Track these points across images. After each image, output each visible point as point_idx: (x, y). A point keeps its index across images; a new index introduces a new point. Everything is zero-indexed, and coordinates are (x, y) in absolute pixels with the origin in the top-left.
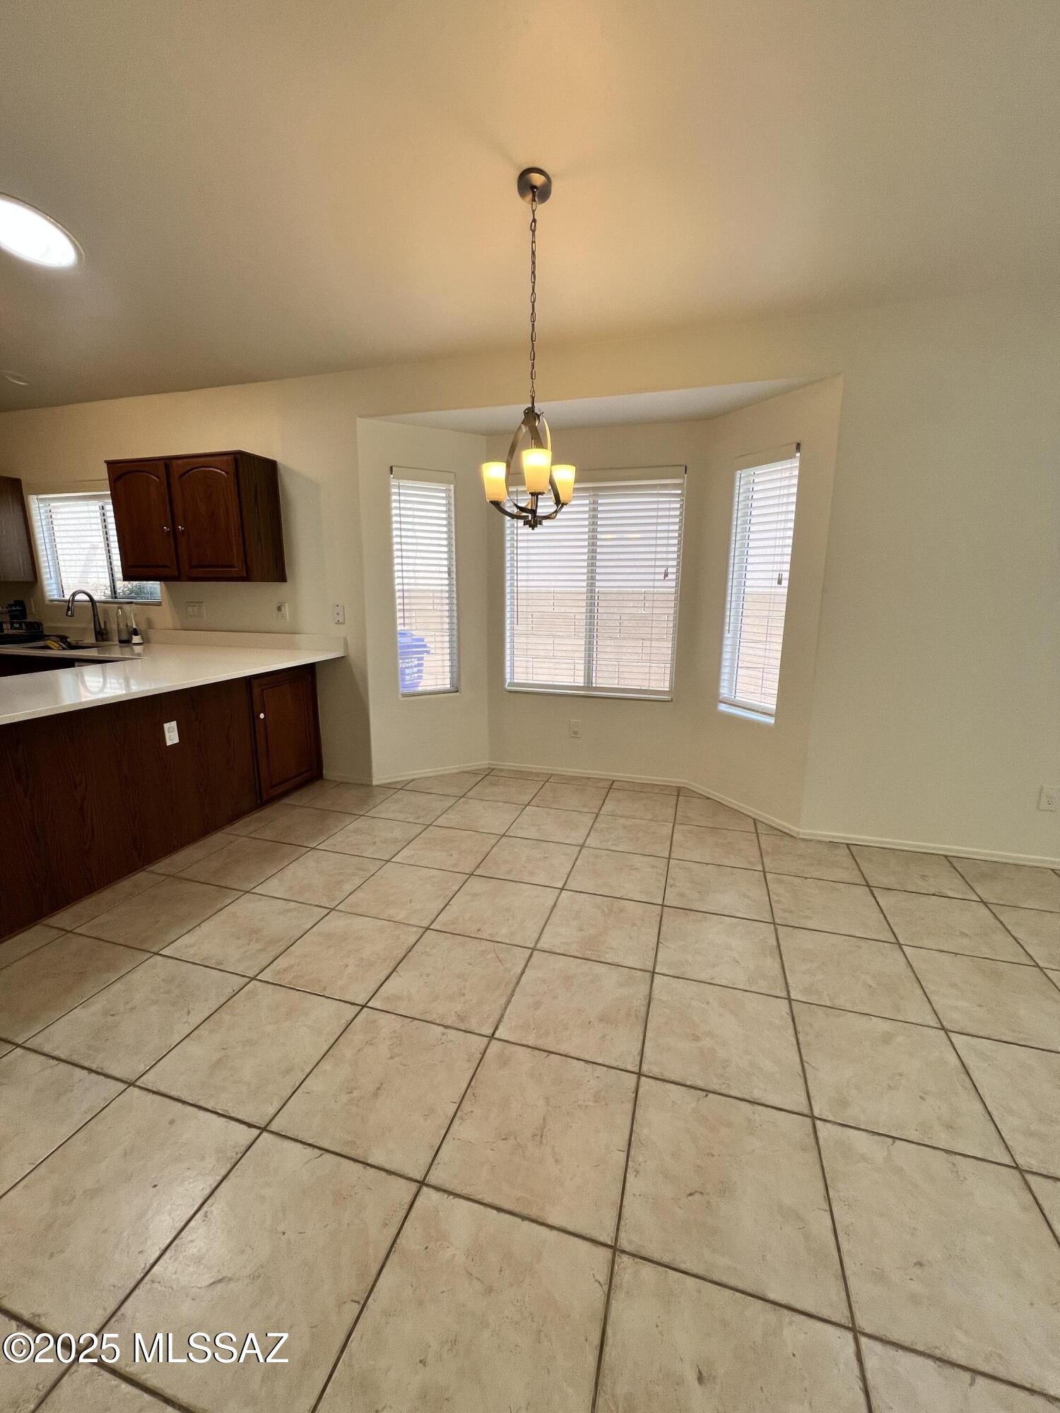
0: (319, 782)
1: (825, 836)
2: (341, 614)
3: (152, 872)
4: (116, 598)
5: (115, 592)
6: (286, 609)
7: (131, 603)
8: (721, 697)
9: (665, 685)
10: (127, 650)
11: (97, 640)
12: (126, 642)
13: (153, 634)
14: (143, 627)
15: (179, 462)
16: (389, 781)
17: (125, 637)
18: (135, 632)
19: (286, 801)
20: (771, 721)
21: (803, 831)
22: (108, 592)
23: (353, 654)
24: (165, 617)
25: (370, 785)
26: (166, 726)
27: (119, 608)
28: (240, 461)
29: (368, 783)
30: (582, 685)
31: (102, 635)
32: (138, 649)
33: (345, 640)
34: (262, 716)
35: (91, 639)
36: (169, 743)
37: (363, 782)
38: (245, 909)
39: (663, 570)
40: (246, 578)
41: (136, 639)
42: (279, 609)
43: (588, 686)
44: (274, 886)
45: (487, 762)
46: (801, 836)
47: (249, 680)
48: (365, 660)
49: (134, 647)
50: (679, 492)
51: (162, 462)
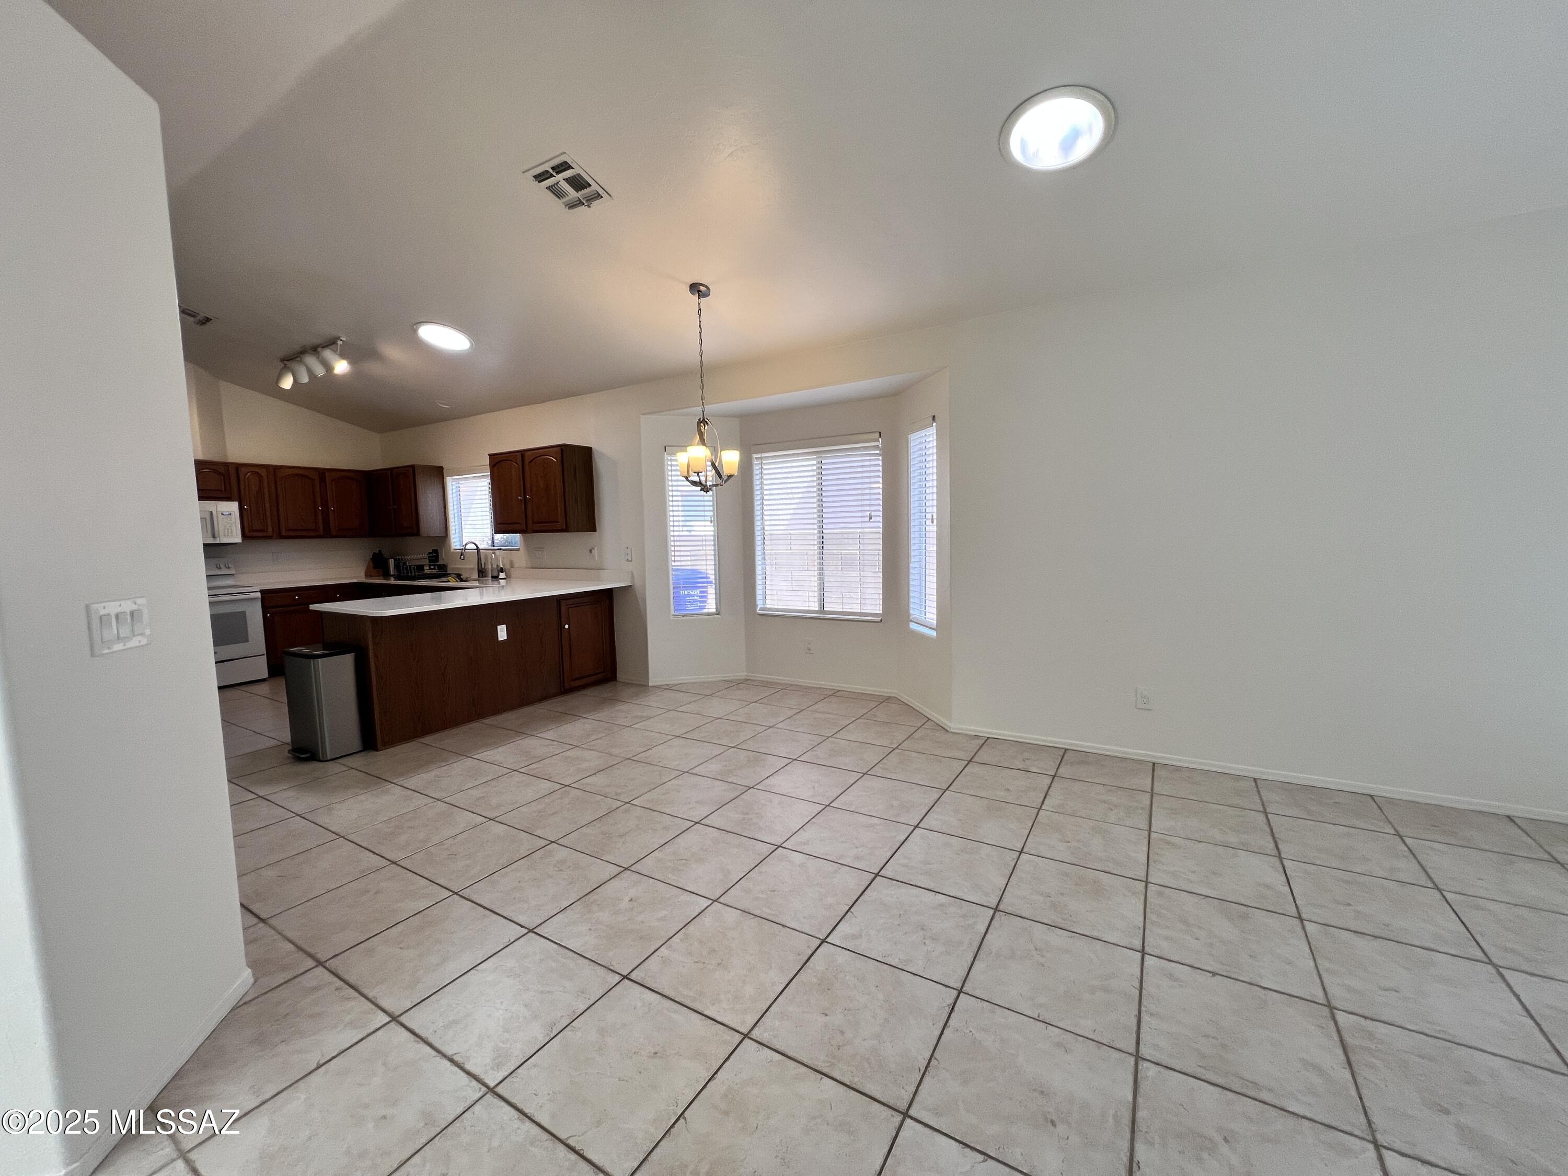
0: (613, 683)
1: (971, 730)
2: (630, 554)
3: (483, 723)
4: (494, 546)
5: (493, 542)
6: (595, 552)
7: (500, 549)
8: (911, 618)
9: (878, 609)
10: (496, 582)
11: (479, 577)
12: (495, 578)
13: (514, 573)
14: (508, 566)
15: (529, 452)
16: (660, 683)
17: (495, 574)
18: (502, 570)
19: (584, 692)
20: (934, 634)
21: (953, 726)
22: (490, 542)
23: (638, 584)
24: (521, 559)
25: (647, 686)
26: (499, 627)
27: (493, 553)
28: (564, 450)
29: (646, 684)
30: (817, 609)
31: (482, 573)
32: (503, 582)
33: (632, 573)
34: (567, 626)
35: (475, 576)
36: (500, 639)
37: (642, 683)
38: (528, 743)
39: (868, 514)
40: (566, 530)
41: (502, 575)
42: (591, 551)
43: (822, 610)
44: (550, 734)
45: (745, 674)
46: (953, 731)
47: (559, 599)
48: (645, 589)
49: (500, 581)
50: (878, 452)
51: (520, 454)
